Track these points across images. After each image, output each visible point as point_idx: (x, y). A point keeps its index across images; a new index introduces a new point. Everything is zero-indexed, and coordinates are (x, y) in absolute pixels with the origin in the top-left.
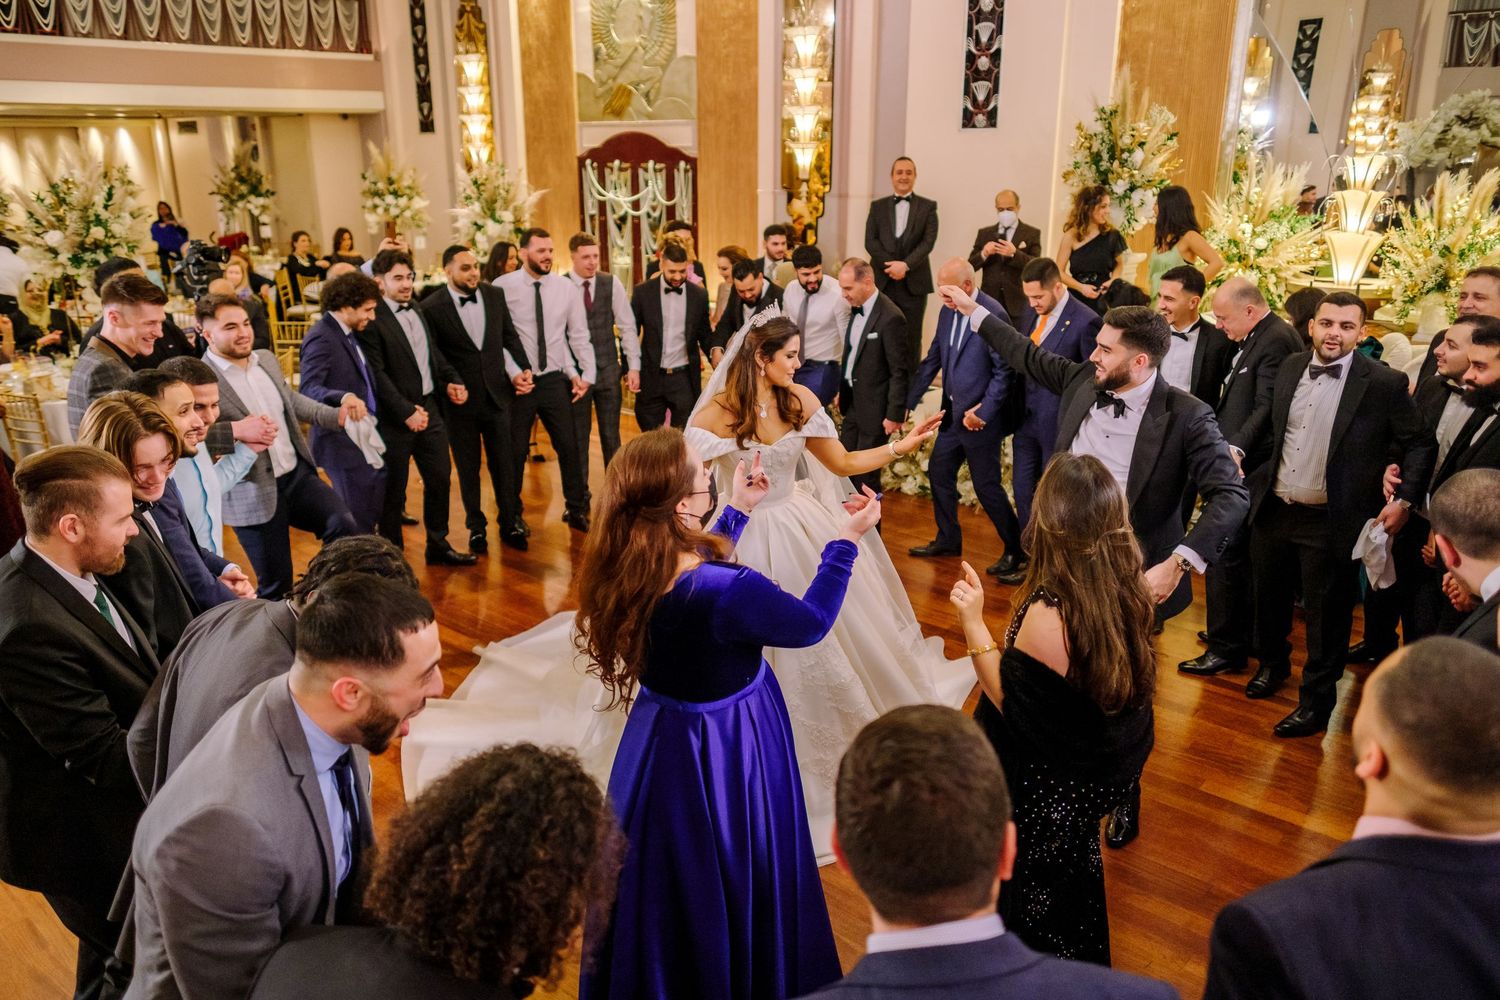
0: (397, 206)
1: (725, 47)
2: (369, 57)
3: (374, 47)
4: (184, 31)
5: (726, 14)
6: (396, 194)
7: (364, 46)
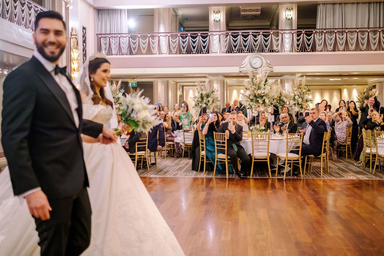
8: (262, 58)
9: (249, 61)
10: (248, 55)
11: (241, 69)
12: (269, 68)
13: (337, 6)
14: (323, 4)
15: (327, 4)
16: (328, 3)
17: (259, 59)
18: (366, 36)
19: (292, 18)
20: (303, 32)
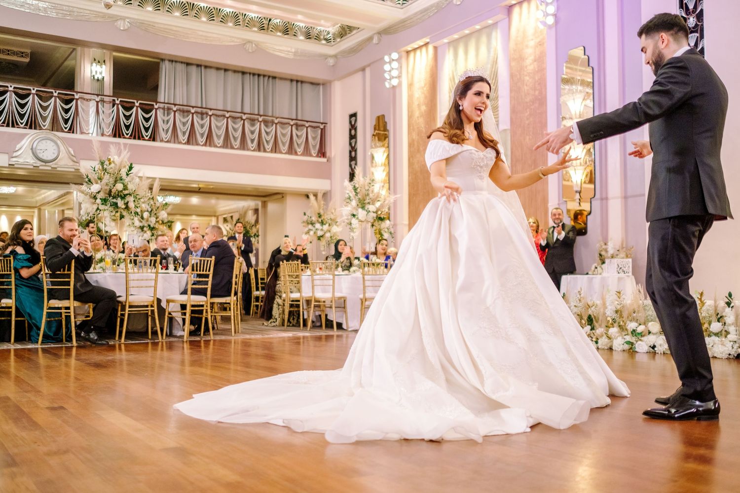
0: (322, 230)
1: (527, 119)
2: (324, 160)
3: (328, 154)
4: (220, 142)
5: (528, 100)
6: (322, 223)
7: (322, 153)
8: (59, 142)
9: (30, 144)
10: (28, 134)
11: (14, 159)
12: (72, 163)
13: (193, 69)
14: (169, 61)
15: (176, 62)
16: (178, 60)
17: (52, 144)
18: (239, 125)
19: (103, 77)
20: (137, 104)
